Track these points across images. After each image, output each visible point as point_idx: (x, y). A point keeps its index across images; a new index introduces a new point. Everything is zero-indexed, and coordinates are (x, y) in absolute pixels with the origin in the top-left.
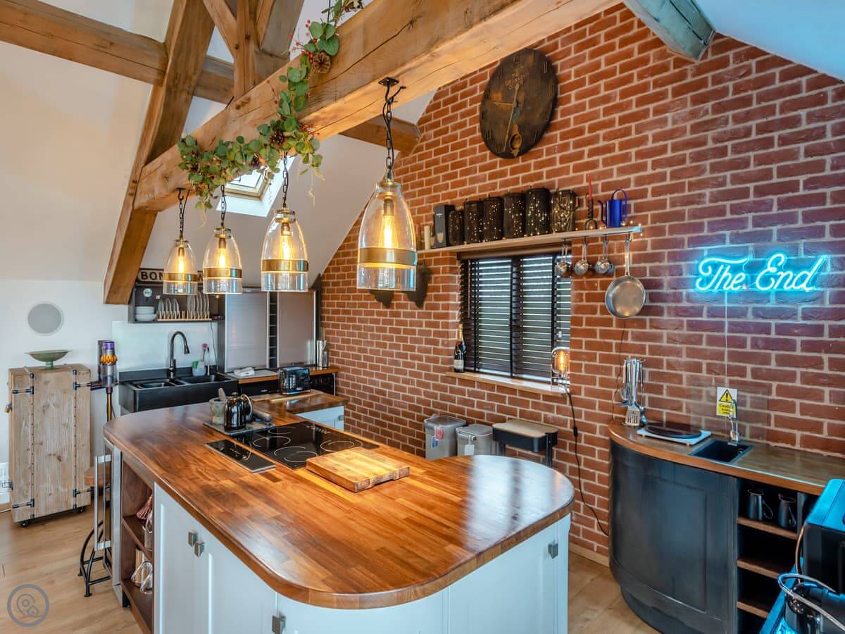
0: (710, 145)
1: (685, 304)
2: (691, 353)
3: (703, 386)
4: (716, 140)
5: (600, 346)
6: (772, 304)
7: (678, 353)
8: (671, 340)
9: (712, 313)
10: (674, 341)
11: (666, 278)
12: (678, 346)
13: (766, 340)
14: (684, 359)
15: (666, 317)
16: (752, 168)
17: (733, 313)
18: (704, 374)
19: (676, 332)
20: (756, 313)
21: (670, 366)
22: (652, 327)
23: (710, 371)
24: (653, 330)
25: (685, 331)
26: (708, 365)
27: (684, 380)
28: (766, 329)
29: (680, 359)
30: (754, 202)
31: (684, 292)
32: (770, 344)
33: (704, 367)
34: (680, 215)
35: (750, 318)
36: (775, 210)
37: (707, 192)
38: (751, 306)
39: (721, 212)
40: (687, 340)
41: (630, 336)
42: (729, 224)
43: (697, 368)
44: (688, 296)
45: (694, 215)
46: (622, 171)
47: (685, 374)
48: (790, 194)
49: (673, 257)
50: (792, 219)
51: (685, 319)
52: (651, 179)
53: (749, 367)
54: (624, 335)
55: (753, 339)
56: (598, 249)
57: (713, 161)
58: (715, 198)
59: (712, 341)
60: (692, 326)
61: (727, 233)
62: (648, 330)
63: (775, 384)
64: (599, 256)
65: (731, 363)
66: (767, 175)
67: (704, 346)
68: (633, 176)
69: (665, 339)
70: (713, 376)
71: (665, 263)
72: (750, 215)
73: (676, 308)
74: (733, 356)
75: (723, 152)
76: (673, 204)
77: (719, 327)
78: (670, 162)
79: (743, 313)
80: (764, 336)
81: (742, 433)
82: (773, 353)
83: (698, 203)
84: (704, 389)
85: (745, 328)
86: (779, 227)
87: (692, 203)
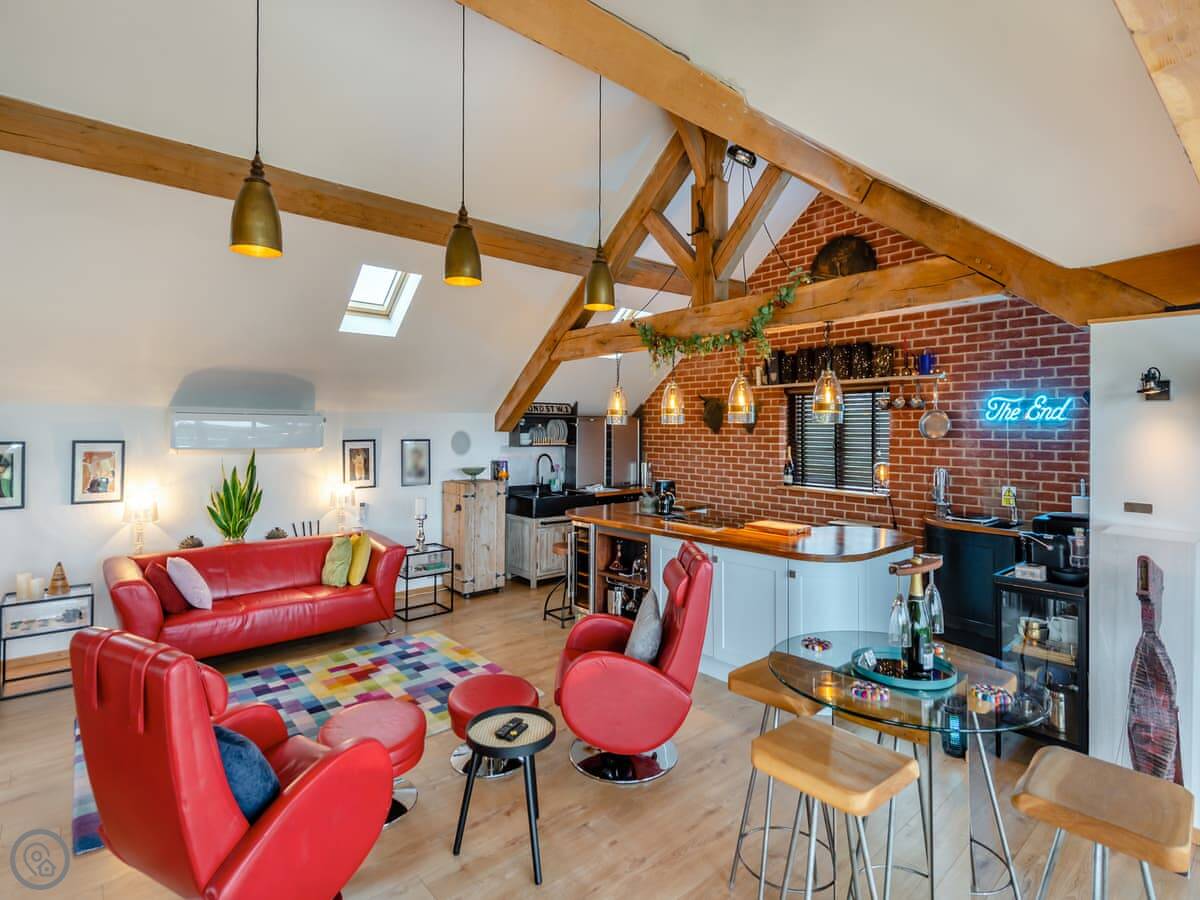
0: (995, 320)
1: (978, 429)
3: (992, 486)
4: (999, 317)
5: (914, 461)
6: (1039, 429)
8: (968, 455)
9: (998, 435)
10: (971, 456)
11: (964, 411)
13: (1035, 453)
14: (979, 468)
15: (964, 439)
16: (1024, 338)
17: (1012, 435)
18: (993, 478)
19: (973, 449)
20: (1028, 435)
21: (968, 473)
22: (954, 446)
23: (996, 475)
24: (956, 448)
25: (979, 449)
26: (996, 471)
27: (979, 482)
28: (1034, 446)
29: (975, 468)
30: (1026, 361)
31: (978, 421)
32: (1038, 456)
33: (993, 473)
34: (973, 367)
35: (1024, 439)
36: (1039, 367)
37: (993, 352)
38: (1024, 430)
39: (1003, 366)
40: (980, 454)
41: (937, 453)
42: (1009, 375)
43: (988, 474)
44: (981, 423)
45: (984, 367)
46: (929, 333)
47: (979, 478)
48: (1049, 357)
49: (969, 396)
50: (1050, 373)
51: (979, 440)
52: (952, 340)
53: (1024, 471)
54: (933, 452)
55: (1026, 452)
56: (912, 389)
57: (997, 331)
58: (999, 356)
59: (998, 455)
60: (984, 444)
61: (1008, 381)
62: (951, 448)
63: (1041, 482)
64: (912, 394)
65: (1012, 470)
66: (1034, 343)
67: (992, 459)
68: (938, 337)
69: (964, 454)
70: (999, 479)
71: (964, 400)
72: (1023, 369)
73: (972, 433)
74: (1013, 465)
75: (1003, 325)
76: (968, 359)
77: (1003, 445)
78: (966, 329)
79: (1019, 436)
80: (1034, 450)
81: (1019, 517)
82: (1040, 462)
83: (987, 359)
84: (993, 488)
85: (1021, 445)
86: (1043, 378)
87: (983, 359)
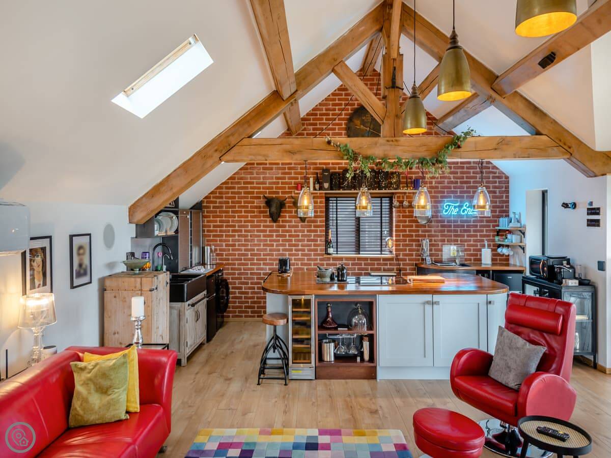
1: (439, 219)
2: (442, 236)
5: (409, 236)
6: (465, 219)
7: (437, 236)
8: (435, 232)
11: (433, 209)
12: (437, 233)
15: (433, 223)
16: (459, 175)
17: (455, 221)
18: (446, 243)
19: (437, 229)
20: (461, 221)
21: (435, 241)
23: (448, 241)
24: (429, 228)
25: (440, 228)
27: (440, 245)
28: (463, 226)
29: (438, 238)
30: (460, 186)
31: (439, 214)
32: (465, 231)
33: (446, 240)
34: (437, 187)
35: (459, 223)
36: (465, 189)
37: (446, 180)
38: (459, 219)
39: (450, 188)
40: (440, 231)
41: (420, 231)
42: (452, 192)
43: (444, 241)
44: (440, 216)
45: (442, 188)
47: (440, 243)
48: (469, 185)
49: (435, 202)
50: (469, 192)
51: (440, 224)
53: (459, 239)
54: (418, 231)
55: (460, 230)
58: (448, 183)
59: (448, 231)
60: (442, 226)
61: (452, 195)
62: (427, 228)
63: (466, 243)
65: (455, 238)
66: (463, 178)
67: (446, 233)
69: (433, 231)
70: (449, 243)
71: (433, 204)
72: (458, 190)
73: (437, 220)
74: (455, 236)
76: (435, 183)
77: (450, 226)
79: (457, 221)
80: (463, 229)
82: (465, 234)
83: (444, 184)
85: (458, 226)
86: (466, 194)
87: (441, 184)
